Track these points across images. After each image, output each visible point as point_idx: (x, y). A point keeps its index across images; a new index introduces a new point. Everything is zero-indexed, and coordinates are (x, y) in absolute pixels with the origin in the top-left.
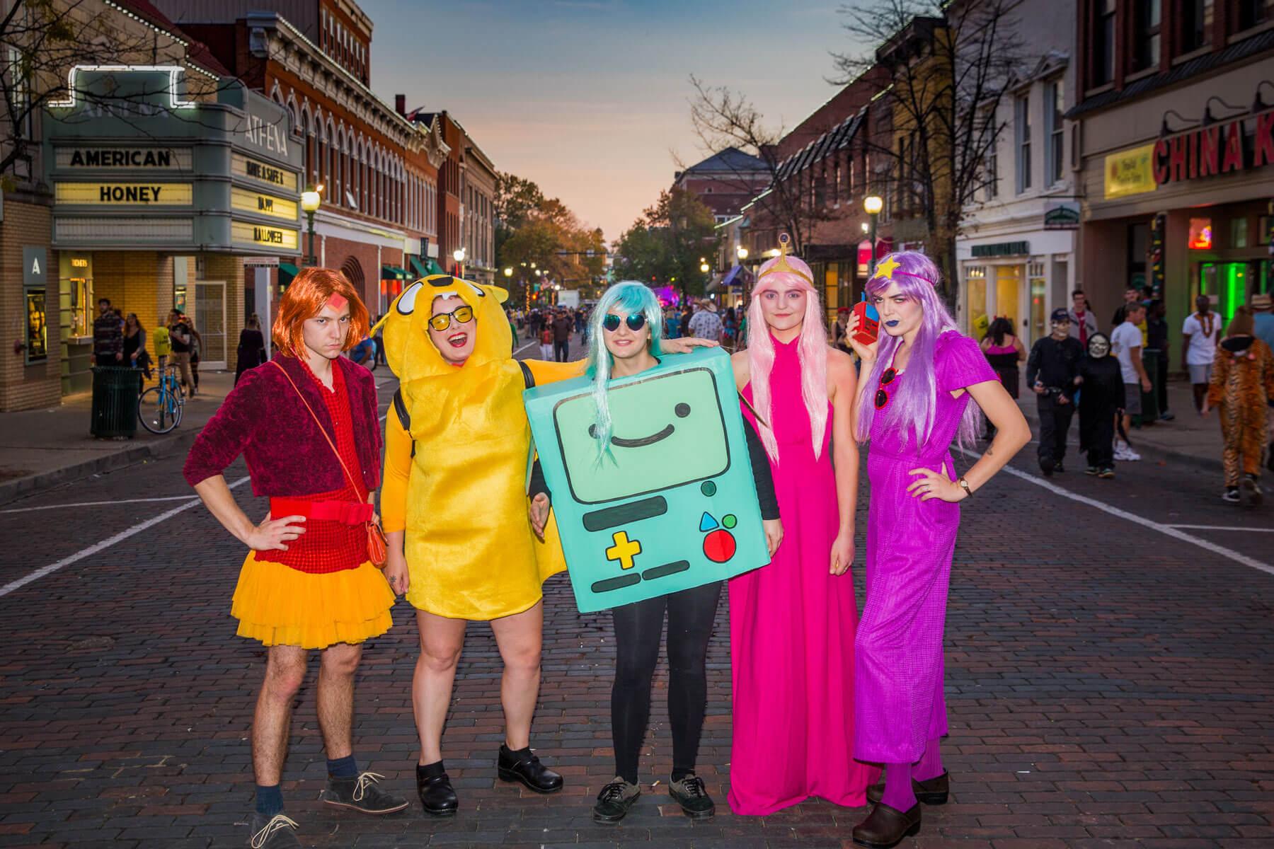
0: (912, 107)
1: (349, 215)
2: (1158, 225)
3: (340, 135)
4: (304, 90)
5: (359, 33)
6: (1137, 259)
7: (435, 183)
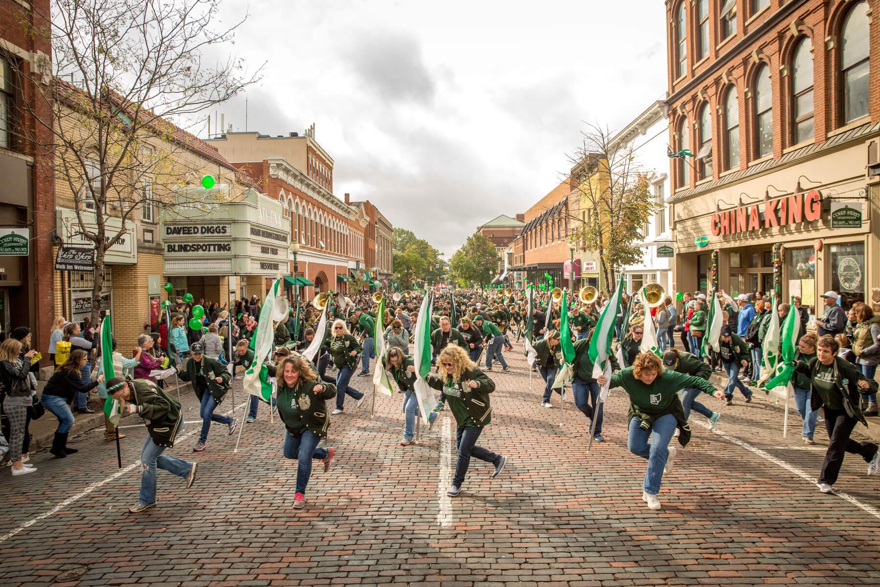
0: (591, 197)
1: (320, 251)
2: (714, 256)
3: (315, 213)
4: (296, 193)
5: (327, 165)
6: (702, 272)
7: (363, 235)
